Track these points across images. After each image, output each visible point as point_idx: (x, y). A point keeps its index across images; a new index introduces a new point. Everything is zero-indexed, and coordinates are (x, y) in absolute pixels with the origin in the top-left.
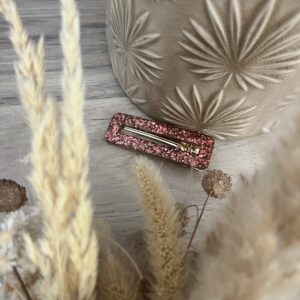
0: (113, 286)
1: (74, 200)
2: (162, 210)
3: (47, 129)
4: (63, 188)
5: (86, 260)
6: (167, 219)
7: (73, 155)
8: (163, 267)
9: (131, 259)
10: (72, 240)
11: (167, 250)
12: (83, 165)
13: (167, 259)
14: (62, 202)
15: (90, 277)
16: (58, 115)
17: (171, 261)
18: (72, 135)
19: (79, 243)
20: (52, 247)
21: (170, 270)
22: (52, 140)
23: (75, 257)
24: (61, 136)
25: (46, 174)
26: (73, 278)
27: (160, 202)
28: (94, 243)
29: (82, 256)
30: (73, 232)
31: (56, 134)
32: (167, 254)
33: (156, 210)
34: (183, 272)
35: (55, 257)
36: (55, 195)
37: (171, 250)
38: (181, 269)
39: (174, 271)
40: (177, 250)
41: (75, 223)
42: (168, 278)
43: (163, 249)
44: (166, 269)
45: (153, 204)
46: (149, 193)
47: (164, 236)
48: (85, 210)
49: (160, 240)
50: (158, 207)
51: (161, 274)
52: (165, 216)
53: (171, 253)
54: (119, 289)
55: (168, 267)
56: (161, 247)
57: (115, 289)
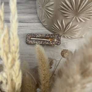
0: (27, 85)
1: (14, 60)
2: (44, 62)
3: (5, 36)
4: (10, 56)
5: (18, 79)
6: (46, 65)
7: (14, 45)
8: (43, 80)
9: (33, 77)
10: (13, 73)
11: (45, 75)
12: (17, 48)
13: (45, 78)
14: (10, 60)
15: (19, 84)
16: (9, 31)
17: (46, 78)
18: (13, 38)
19: (16, 74)
20: (7, 74)
21: (46, 81)
22: (7, 39)
23: (14, 78)
24: (10, 38)
25: (4, 51)
26: (14, 84)
27: (44, 59)
28: (21, 73)
29: (17, 77)
30: (13, 70)
31: (8, 38)
32: (45, 76)
33: (42, 62)
34: (50, 82)
35: (8, 78)
36: (8, 58)
37: (46, 75)
38: (49, 81)
39: (47, 82)
40: (48, 75)
41: (14, 67)
42: (45, 84)
43: (44, 74)
44: (44, 81)
45: (41, 60)
46: (40, 56)
47: (44, 70)
48: (18, 63)
49: (43, 71)
50: (43, 61)
51: (43, 82)
52: (45, 64)
53: (46, 76)
54: (29, 86)
55: (45, 80)
56: (43, 74)
57: (28, 86)
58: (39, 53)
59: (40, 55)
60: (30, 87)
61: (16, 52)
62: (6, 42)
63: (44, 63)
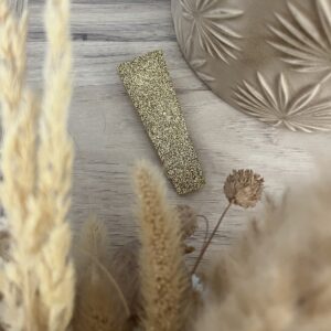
2: (162, 231)
3: (20, 130)
6: (167, 243)
8: (156, 301)
11: (163, 282)
12: (64, 176)
13: (161, 293)
14: (32, 222)
15: (64, 311)
16: (36, 115)
17: (167, 296)
18: (50, 140)
20: (19, 272)
21: (164, 307)
22: (26, 143)
24: (37, 141)
25: (16, 185)
27: (162, 220)
29: (53, 287)
30: (43, 260)
31: (32, 138)
32: (162, 286)
33: (155, 229)
34: (180, 311)
35: (22, 284)
36: (25, 214)
37: (169, 281)
38: (178, 307)
39: (169, 309)
40: (176, 282)
42: (160, 316)
43: (159, 279)
44: (159, 304)
45: (153, 222)
47: (160, 263)
49: (157, 267)
50: (158, 225)
51: (153, 310)
52: (166, 239)
53: (168, 285)
54: (101, 318)
55: (162, 303)
56: (157, 276)
57: (97, 318)
58: (146, 196)
59: (148, 203)
60: (103, 322)
61: (56, 193)
62: (24, 152)
63: (163, 236)
